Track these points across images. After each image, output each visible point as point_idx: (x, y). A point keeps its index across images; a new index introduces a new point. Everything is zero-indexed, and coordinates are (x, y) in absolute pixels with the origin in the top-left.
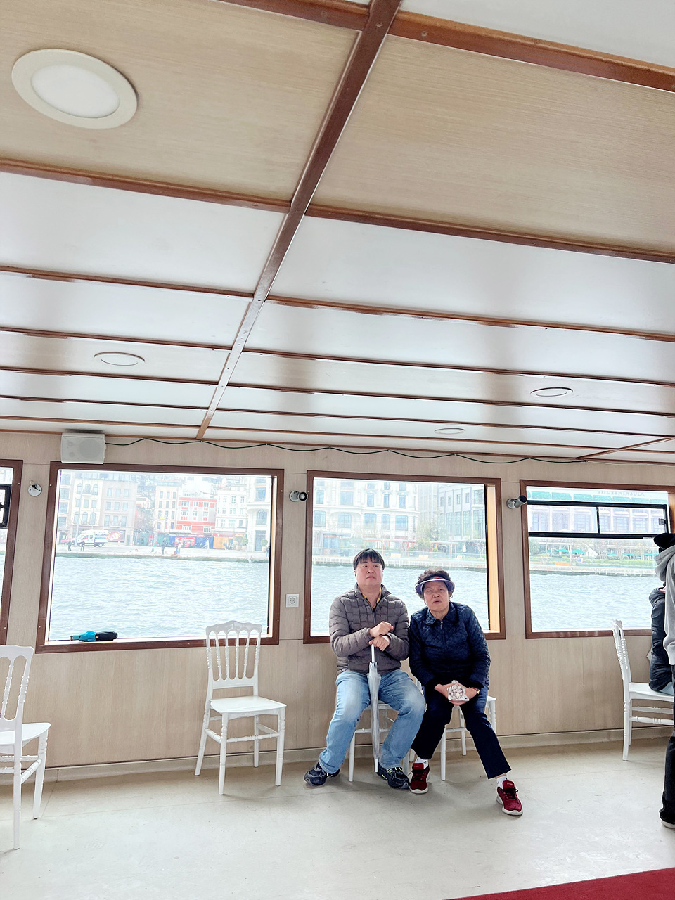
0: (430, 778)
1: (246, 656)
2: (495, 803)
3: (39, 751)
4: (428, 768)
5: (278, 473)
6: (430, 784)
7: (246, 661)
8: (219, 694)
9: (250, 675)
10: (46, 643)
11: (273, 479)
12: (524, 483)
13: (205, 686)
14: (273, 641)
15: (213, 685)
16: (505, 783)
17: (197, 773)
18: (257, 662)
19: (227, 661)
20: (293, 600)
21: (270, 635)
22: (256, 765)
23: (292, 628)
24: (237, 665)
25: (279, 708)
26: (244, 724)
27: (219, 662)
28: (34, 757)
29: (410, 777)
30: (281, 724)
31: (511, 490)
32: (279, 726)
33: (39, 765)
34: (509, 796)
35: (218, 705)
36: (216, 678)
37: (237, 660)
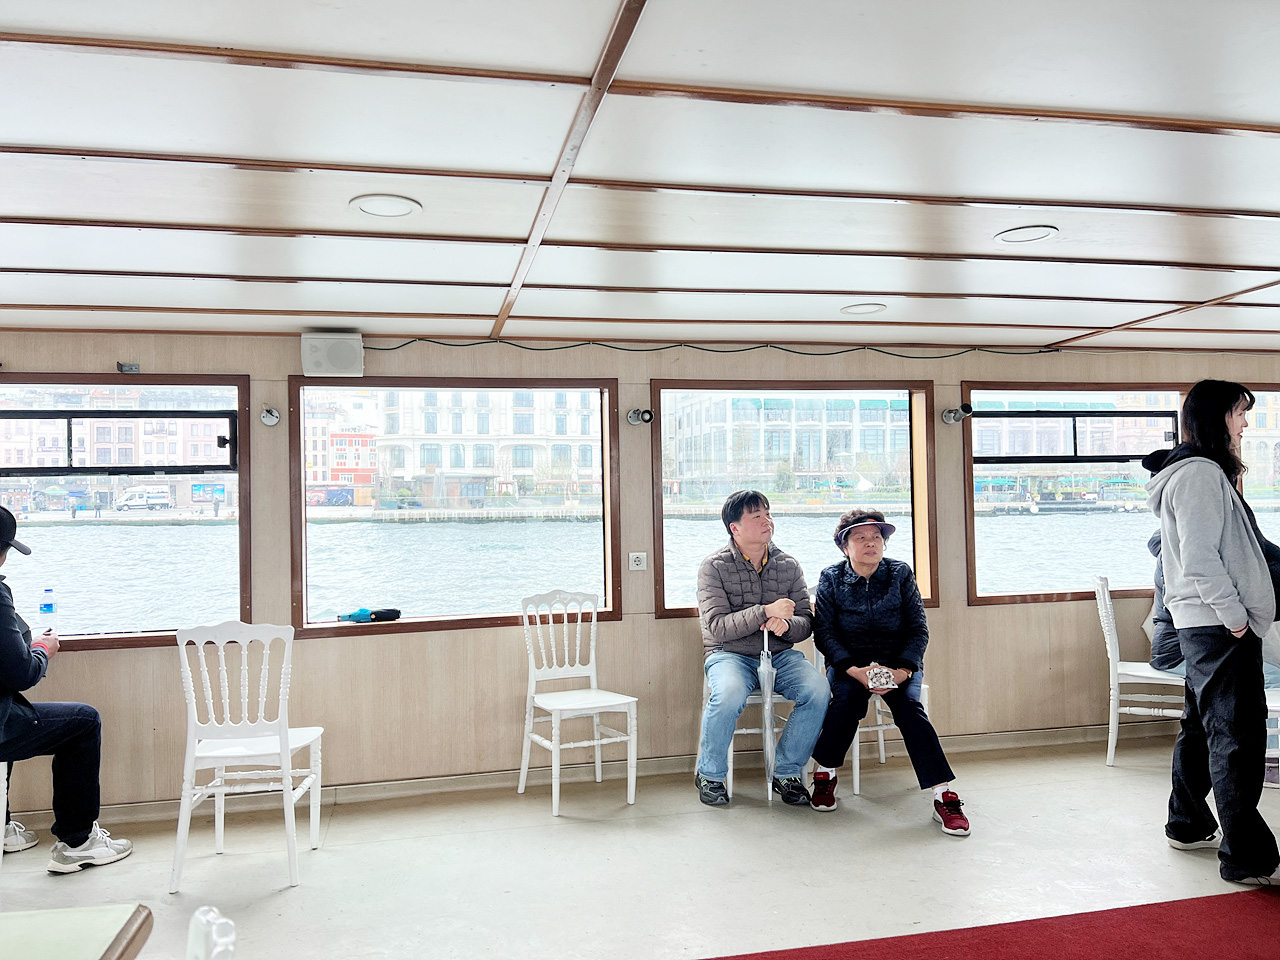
0: (838, 792)
1: (578, 636)
2: (931, 820)
3: (312, 764)
4: (835, 778)
5: (609, 385)
6: (839, 799)
7: (578, 642)
8: (544, 687)
9: (585, 661)
10: (305, 626)
11: (602, 393)
12: (968, 386)
13: (525, 678)
14: (614, 615)
15: (535, 675)
16: (945, 795)
17: (521, 790)
18: (593, 644)
19: (553, 644)
20: (638, 560)
21: (610, 608)
22: (599, 779)
23: (638, 597)
24: (566, 649)
25: (628, 703)
26: (581, 726)
27: (542, 645)
28: (305, 772)
29: (811, 790)
30: (632, 724)
31: (948, 397)
32: (629, 727)
33: (313, 781)
34: (951, 811)
35: (545, 701)
36: (539, 666)
37: (566, 643)
